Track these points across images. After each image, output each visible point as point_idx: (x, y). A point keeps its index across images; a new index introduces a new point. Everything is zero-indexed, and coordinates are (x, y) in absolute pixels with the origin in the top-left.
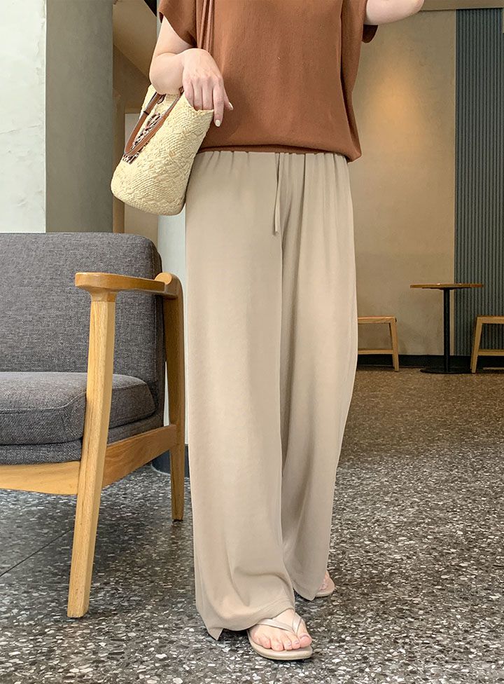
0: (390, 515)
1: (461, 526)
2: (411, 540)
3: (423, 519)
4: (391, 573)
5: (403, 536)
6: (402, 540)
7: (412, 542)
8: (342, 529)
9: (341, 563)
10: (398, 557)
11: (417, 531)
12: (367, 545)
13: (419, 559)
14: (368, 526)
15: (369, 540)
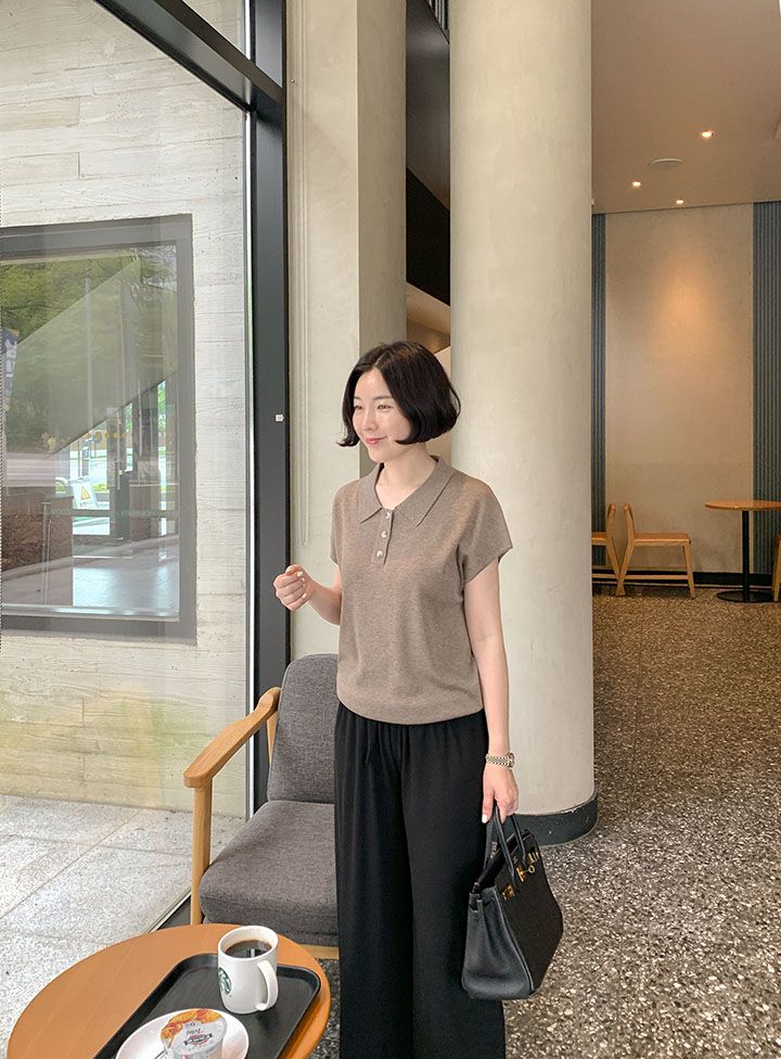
0: (696, 929)
1: (771, 955)
2: (721, 982)
3: (732, 939)
4: (705, 1050)
5: (713, 974)
6: (712, 983)
7: (723, 986)
8: (651, 957)
9: (653, 1025)
10: (709, 1016)
11: (726, 964)
12: (677, 991)
13: (731, 1024)
14: (676, 951)
15: (680, 981)
